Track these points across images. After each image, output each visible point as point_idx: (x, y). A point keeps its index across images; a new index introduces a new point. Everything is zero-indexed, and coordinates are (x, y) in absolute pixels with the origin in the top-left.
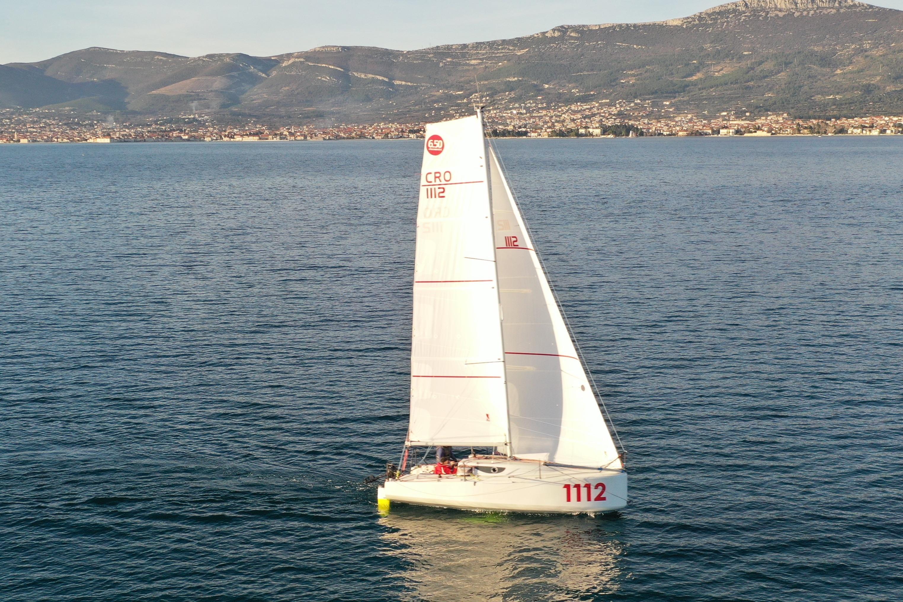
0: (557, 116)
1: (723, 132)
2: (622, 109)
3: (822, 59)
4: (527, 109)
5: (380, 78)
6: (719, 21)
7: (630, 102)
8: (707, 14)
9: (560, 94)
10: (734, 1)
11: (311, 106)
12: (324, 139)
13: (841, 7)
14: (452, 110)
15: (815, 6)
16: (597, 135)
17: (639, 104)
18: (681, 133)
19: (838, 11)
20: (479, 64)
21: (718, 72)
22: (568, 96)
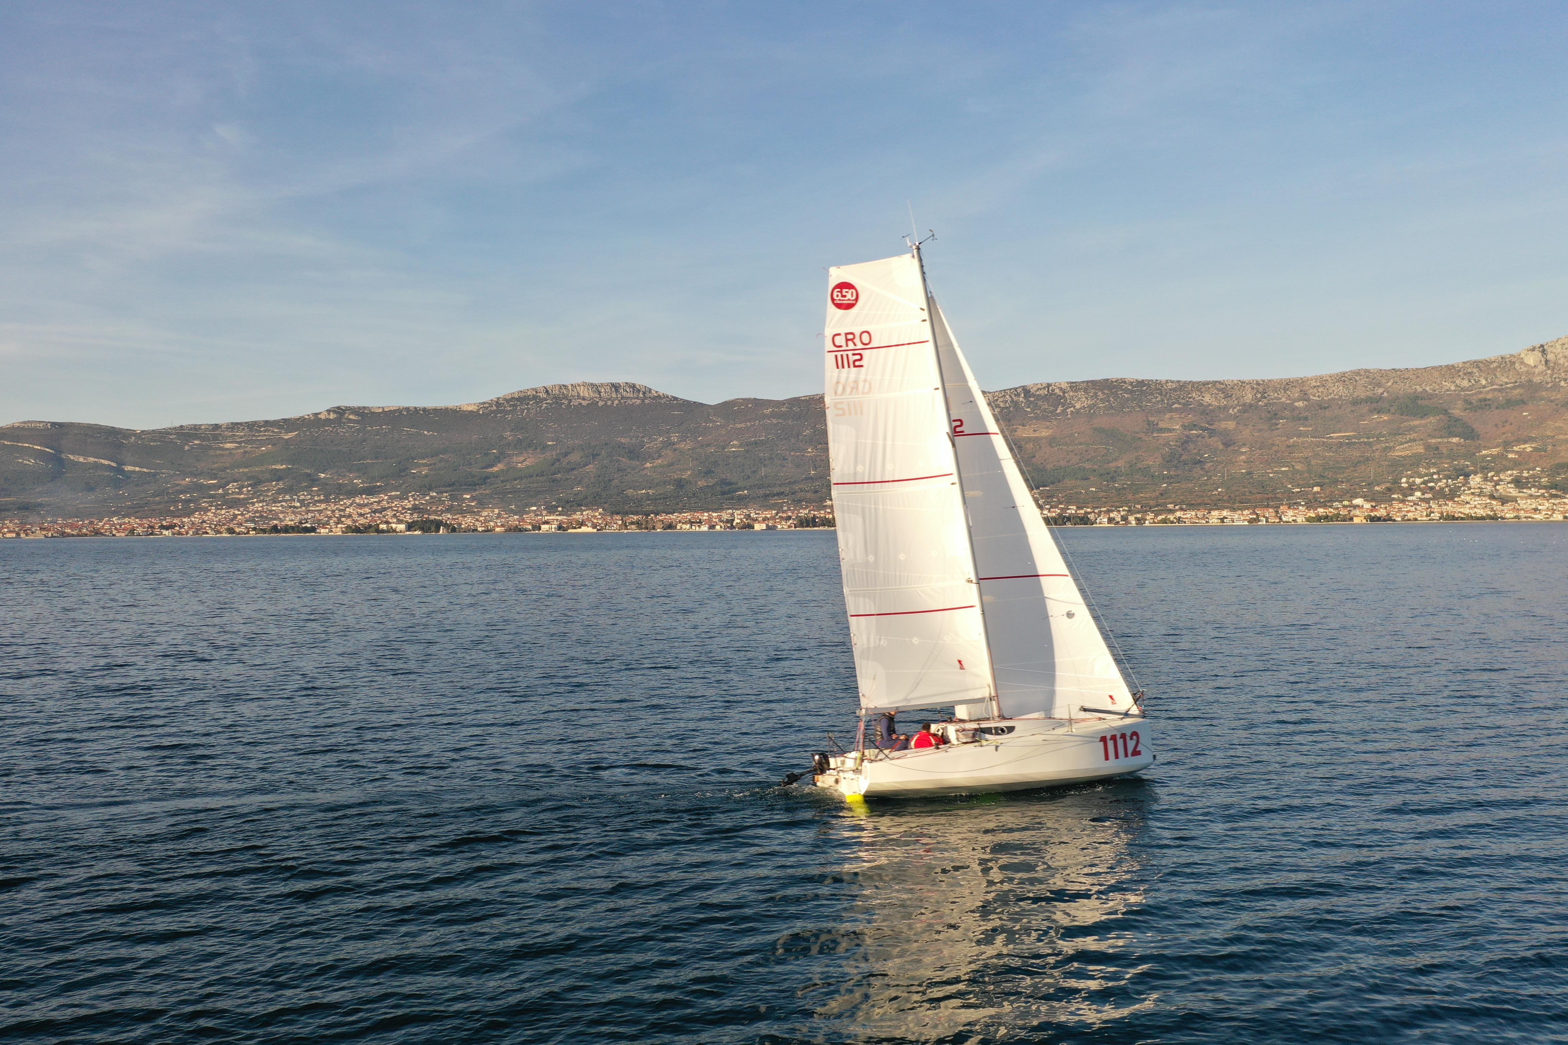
0: (340, 510)
1: (545, 527)
2: (417, 503)
3: (630, 452)
4: (302, 502)
5: (106, 462)
6: (519, 408)
7: (425, 495)
8: (505, 399)
9: (340, 484)
10: (534, 387)
11: (9, 496)
12: (45, 536)
13: (646, 398)
14: (204, 502)
15: (619, 396)
16: (401, 532)
17: (435, 497)
18: (498, 529)
19: (643, 401)
20: (237, 448)
21: (521, 463)
22: (349, 487)
